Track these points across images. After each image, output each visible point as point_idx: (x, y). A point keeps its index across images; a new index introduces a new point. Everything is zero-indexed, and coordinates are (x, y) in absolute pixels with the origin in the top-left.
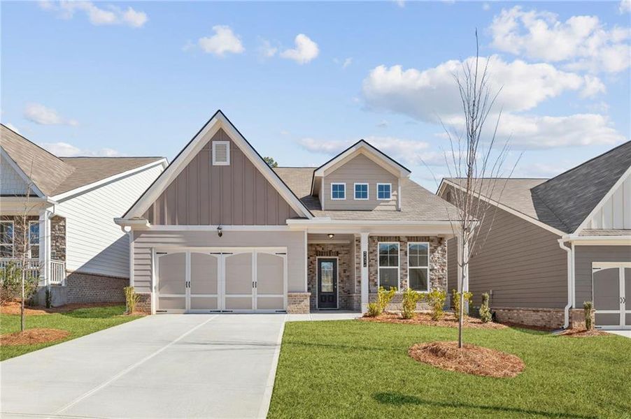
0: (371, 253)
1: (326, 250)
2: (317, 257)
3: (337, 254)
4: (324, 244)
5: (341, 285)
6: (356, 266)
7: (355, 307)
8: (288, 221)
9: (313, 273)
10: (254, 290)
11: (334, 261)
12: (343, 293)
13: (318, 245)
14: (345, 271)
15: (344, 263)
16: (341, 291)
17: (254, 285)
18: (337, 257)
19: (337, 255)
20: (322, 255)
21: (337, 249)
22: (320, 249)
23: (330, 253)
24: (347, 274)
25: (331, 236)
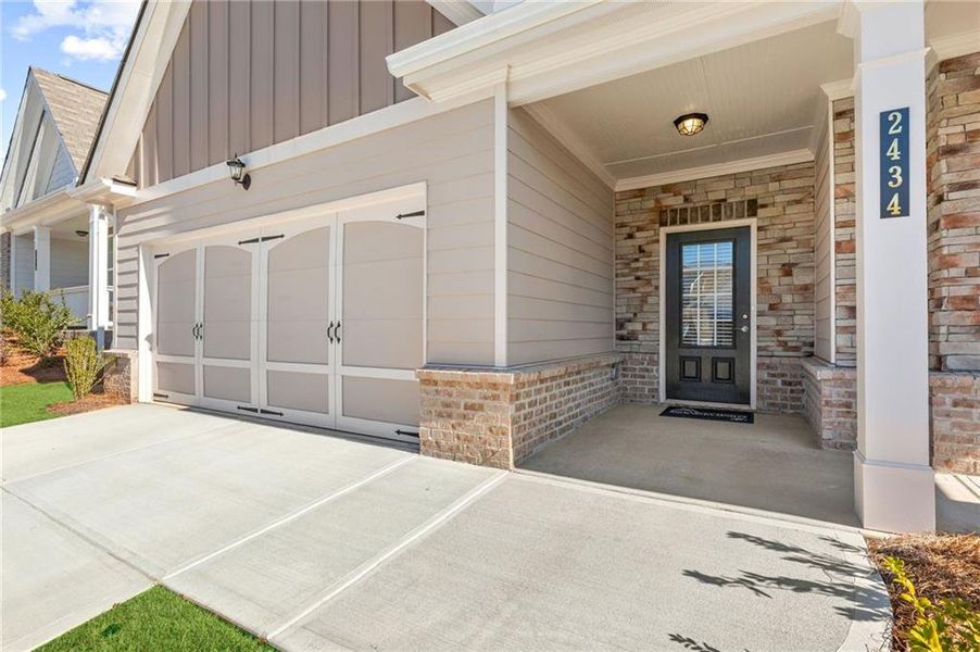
0: (951, 151)
1: (698, 200)
2: (664, 231)
3: (753, 207)
4: (693, 184)
5: (771, 322)
6: (833, 235)
7: (826, 434)
8: (401, 63)
9: (649, 282)
10: (335, 350)
11: (739, 237)
12: (779, 351)
13: (666, 189)
14: (787, 270)
15: (784, 240)
16: (771, 343)
17: (333, 332)
18: (753, 222)
19: (753, 213)
20: (684, 222)
21: (751, 192)
22: (675, 202)
23: (718, 209)
24: (800, 278)
25: (691, 125)
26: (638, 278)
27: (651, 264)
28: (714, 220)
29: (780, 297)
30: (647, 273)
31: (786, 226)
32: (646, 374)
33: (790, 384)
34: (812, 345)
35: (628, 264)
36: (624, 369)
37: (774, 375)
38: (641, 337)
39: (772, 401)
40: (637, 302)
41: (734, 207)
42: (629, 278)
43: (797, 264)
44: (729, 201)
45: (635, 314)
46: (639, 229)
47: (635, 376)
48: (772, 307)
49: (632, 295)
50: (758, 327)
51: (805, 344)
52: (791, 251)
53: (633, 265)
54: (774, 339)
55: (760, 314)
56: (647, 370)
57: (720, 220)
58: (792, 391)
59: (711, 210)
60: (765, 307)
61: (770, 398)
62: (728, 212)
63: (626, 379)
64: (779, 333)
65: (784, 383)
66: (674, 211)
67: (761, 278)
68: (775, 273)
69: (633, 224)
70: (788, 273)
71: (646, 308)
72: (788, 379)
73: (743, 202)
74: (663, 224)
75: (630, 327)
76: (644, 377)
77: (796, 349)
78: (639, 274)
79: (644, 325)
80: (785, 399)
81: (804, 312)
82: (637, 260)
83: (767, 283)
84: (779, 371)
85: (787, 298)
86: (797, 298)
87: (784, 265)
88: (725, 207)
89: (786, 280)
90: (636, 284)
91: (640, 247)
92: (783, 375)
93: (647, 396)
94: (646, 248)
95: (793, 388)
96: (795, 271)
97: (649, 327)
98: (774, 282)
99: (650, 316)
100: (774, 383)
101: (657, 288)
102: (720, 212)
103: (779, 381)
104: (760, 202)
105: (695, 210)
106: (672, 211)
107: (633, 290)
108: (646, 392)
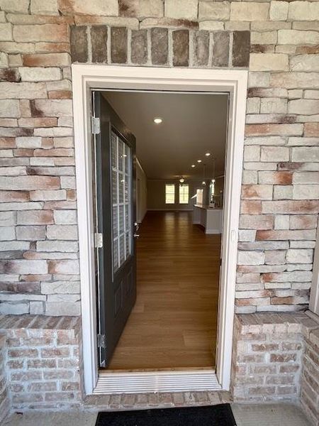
26: (32, 172)
27: (57, 143)
28: (176, 65)
29: (271, 218)
30: (50, 162)
31: (292, 94)
32: (57, 359)
33: (281, 359)
34: (308, 293)
35: (10, 139)
36: (13, 354)
37: (261, 348)
38: (46, 288)
39: (255, 386)
40: (33, 221)
41: (212, 42)
42: (15, 171)
43: (300, 165)
44: (204, 27)
45: (33, 243)
46: (29, 62)
47: (35, 364)
48: (260, 236)
49: (23, 205)
50: (238, 268)
51: (299, 292)
52: (294, 141)
53: (22, 143)
54: (260, 286)
55: (242, 247)
56: (58, 353)
57: (186, 64)
58: (283, 369)
59: (171, 42)
60: (250, 236)
61: (252, 381)
62: (202, 50)
63: (18, 371)
64: (266, 277)
65: (274, 358)
66: (100, 29)
67: (249, 186)
68: (270, 178)
69: (13, 48)
70: (287, 181)
71: (52, 233)
72: (277, 352)
73: (226, 34)
74: (79, 57)
75: (25, 268)
76: (52, 365)
77: (286, 301)
78: (34, 162)
79: (51, 265)
80: (274, 381)
81: (301, 244)
82: (28, 133)
83: (255, 194)
84: (268, 342)
85: (282, 223)
86: (296, 222)
87: (282, 164)
88: (196, 40)
89: (282, 191)
90: (27, 182)
91: (32, 102)
92: (273, 347)
93: (60, 397)
94: (46, 108)
95: (285, 364)
96: (296, 176)
97: (60, 268)
98: (265, 192)
99: (64, 247)
100: (260, 358)
101: (72, 193)
102: (186, 46)
103: (267, 356)
104: (255, 39)
105: (140, 35)
106: (95, 28)
107: (26, 194)
108: (59, 390)
